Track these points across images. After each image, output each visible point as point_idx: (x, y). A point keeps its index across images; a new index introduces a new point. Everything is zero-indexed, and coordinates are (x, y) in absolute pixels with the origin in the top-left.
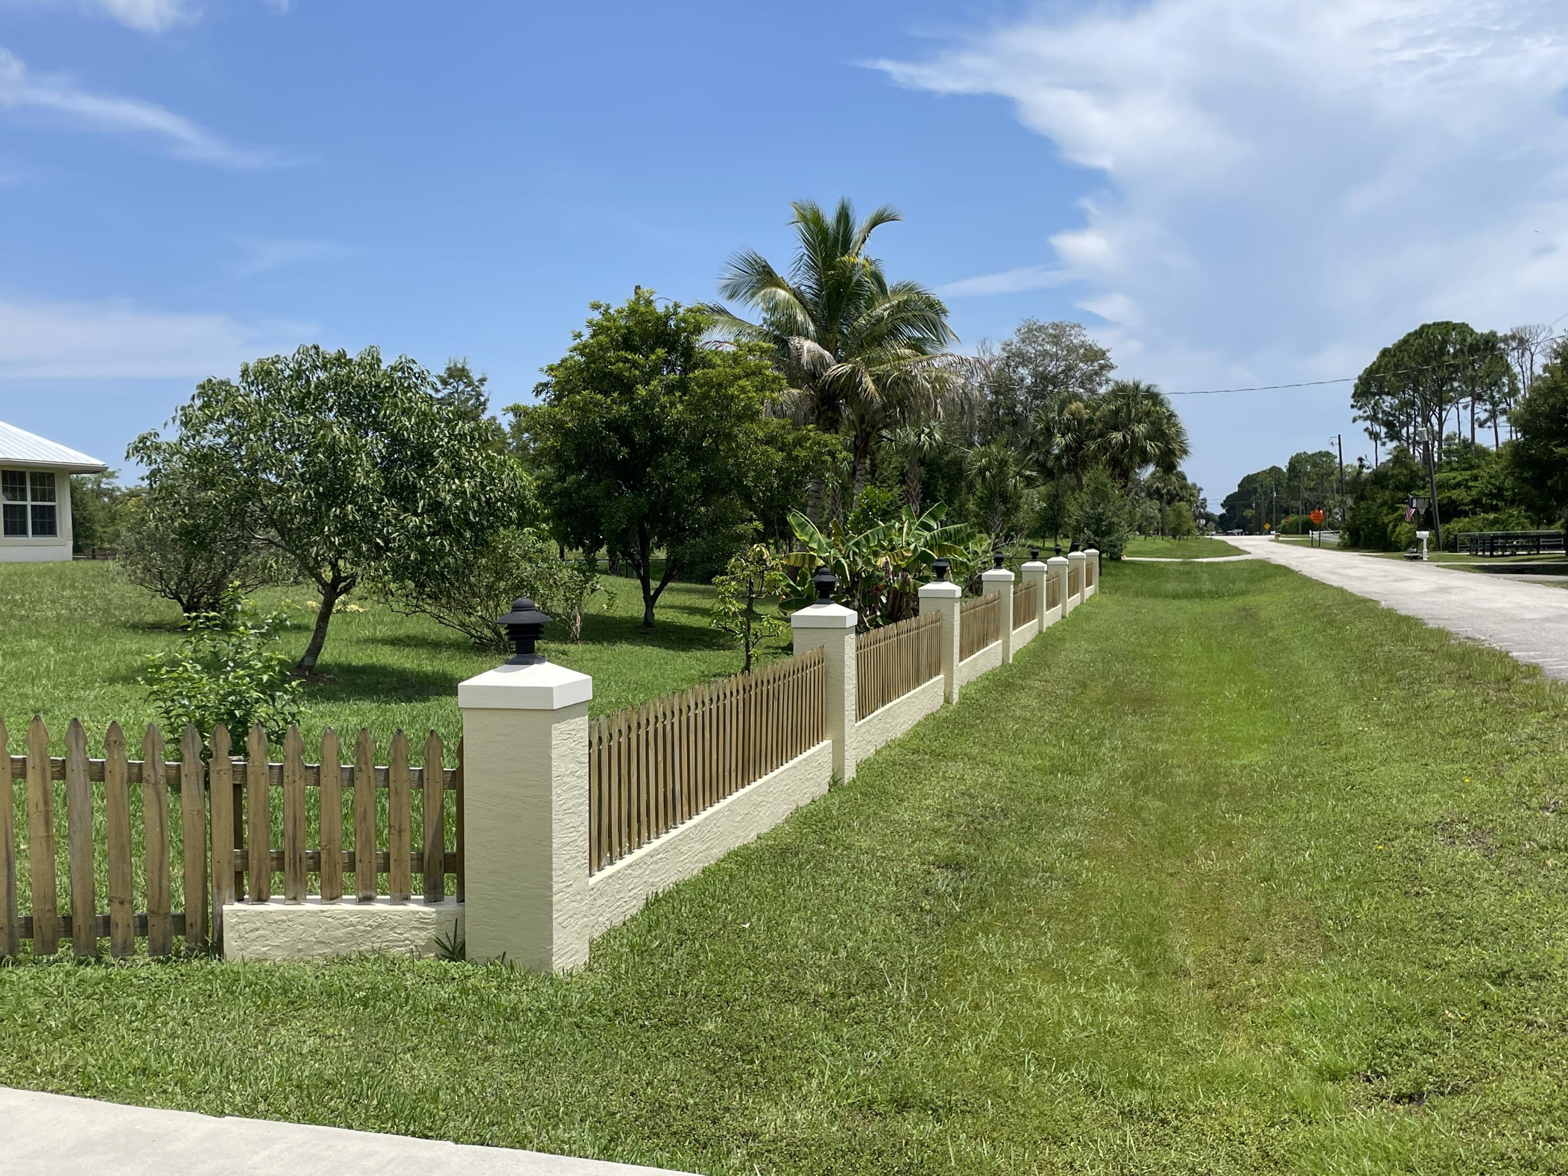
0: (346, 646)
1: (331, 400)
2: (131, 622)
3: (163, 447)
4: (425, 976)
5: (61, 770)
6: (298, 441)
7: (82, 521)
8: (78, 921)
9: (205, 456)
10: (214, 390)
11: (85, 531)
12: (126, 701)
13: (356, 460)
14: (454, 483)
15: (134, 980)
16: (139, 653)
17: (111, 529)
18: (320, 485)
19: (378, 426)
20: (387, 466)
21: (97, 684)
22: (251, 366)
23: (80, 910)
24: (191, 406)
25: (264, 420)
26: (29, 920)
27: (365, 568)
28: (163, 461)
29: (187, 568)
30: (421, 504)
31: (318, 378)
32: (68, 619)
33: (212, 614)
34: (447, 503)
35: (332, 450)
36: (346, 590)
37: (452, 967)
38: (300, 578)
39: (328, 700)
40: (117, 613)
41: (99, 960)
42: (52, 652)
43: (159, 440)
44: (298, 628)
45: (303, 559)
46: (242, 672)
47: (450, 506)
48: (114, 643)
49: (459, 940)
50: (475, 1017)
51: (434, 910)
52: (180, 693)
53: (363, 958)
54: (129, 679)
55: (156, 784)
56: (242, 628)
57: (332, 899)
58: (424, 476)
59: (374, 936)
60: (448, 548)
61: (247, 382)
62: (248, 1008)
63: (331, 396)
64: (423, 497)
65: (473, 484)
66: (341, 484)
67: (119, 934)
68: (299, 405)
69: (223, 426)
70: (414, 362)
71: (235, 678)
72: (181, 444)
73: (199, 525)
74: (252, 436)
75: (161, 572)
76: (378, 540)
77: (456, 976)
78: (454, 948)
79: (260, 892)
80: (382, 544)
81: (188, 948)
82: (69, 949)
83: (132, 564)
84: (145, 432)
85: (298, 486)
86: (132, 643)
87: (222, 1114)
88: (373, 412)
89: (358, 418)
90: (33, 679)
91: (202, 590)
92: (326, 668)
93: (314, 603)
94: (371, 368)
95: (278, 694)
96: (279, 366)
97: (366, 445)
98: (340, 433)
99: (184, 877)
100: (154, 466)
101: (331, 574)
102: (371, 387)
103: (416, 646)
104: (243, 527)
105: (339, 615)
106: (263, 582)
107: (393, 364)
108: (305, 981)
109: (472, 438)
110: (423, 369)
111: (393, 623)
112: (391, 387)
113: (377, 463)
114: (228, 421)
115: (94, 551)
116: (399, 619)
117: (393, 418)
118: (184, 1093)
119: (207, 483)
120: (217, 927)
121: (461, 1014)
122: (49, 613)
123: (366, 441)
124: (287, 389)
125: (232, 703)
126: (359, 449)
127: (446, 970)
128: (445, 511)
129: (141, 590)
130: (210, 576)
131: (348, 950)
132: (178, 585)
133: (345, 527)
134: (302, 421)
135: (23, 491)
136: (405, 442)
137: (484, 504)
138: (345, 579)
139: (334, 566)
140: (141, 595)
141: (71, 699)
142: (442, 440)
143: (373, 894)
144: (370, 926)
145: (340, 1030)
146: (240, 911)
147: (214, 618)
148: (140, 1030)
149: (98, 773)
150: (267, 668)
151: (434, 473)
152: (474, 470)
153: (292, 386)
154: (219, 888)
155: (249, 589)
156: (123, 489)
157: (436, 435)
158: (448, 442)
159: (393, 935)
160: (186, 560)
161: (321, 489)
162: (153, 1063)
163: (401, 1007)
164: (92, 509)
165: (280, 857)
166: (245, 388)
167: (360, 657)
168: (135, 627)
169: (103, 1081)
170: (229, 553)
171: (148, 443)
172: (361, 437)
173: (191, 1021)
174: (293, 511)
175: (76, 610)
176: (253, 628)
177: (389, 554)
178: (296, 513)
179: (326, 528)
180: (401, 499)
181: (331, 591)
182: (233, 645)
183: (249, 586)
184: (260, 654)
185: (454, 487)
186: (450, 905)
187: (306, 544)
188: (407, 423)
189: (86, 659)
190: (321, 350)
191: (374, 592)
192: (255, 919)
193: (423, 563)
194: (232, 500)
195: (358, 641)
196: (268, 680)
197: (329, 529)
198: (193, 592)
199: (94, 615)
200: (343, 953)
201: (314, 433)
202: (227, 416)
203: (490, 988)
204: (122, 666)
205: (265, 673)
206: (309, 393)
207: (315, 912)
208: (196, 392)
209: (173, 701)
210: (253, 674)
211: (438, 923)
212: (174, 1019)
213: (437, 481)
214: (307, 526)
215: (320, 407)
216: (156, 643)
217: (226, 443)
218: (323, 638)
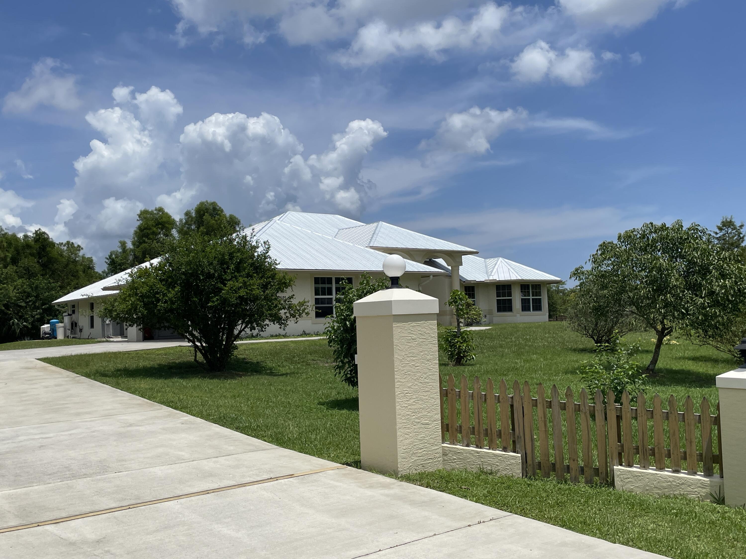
0: (670, 360)
1: (659, 247)
2: (573, 348)
3: (585, 272)
4: (705, 508)
5: (550, 405)
6: (644, 266)
7: (552, 304)
8: (557, 466)
9: (603, 275)
10: (606, 247)
11: (553, 308)
12: (572, 382)
13: (671, 273)
14: (721, 281)
15: (580, 492)
16: (577, 361)
17: (563, 307)
18: (654, 286)
19: (682, 257)
20: (687, 274)
21: (560, 374)
22: (622, 234)
23: (558, 462)
24: (596, 254)
25: (628, 258)
26: (540, 463)
27: (677, 324)
28: (585, 278)
29: (596, 325)
30: (704, 292)
31: (653, 237)
32: (548, 346)
33: (607, 344)
34: (717, 291)
35: (660, 270)
36: (669, 333)
37: (719, 508)
38: (647, 329)
39: (661, 385)
40: (567, 344)
41: (566, 482)
42: (542, 360)
43: (583, 270)
44: (647, 352)
45: (648, 319)
46: (620, 370)
47: (718, 293)
48: (567, 357)
49: (721, 496)
50: (729, 529)
51: (708, 480)
52: (594, 378)
53: (676, 497)
54: (573, 372)
55: (585, 413)
56: (619, 351)
57: (660, 469)
58: (705, 279)
59: (681, 488)
60: (718, 313)
61: (620, 241)
62: (625, 509)
63: (659, 245)
64: (704, 289)
65: (730, 281)
66: (664, 285)
67: (573, 473)
68: (644, 250)
69: (610, 262)
70: (699, 225)
71: (618, 372)
72: (592, 270)
73: (601, 306)
74: (623, 265)
75: (585, 326)
76: (683, 310)
77: (720, 511)
78: (719, 499)
79: (629, 462)
80: (685, 312)
81: (600, 483)
82: (554, 477)
83: (573, 323)
84: (577, 266)
85: (644, 287)
86: (574, 357)
87: (615, 543)
88: (680, 250)
89: (672, 254)
90: (536, 371)
91: (603, 334)
92: (660, 370)
93: (654, 340)
94: (678, 230)
95: (636, 380)
96: (635, 233)
97: (676, 266)
98: (664, 261)
99: (598, 454)
100: (582, 281)
101: (661, 326)
102: (678, 239)
103: (705, 361)
104: (620, 305)
105: (667, 346)
106: (630, 330)
107: (688, 227)
108: (649, 502)
109: (730, 259)
110: (704, 228)
111: (694, 350)
112: (688, 238)
113: (682, 274)
114: (612, 259)
115: (557, 317)
116: (697, 348)
117: (689, 253)
118: (600, 534)
119: (604, 287)
120: (612, 476)
121: (722, 527)
122: (540, 344)
123: (676, 264)
124: (639, 243)
125: (616, 383)
126: (673, 268)
127: (715, 507)
128: (717, 295)
129: (577, 334)
130: (607, 328)
131: (669, 493)
132: (593, 332)
133: (667, 305)
134: (645, 257)
135: (529, 292)
136: (695, 263)
137: (737, 291)
138: (668, 329)
139: (662, 323)
140: (577, 336)
141: (550, 380)
142: (714, 261)
143: (679, 469)
144: (678, 483)
145: (665, 524)
146: (621, 469)
147: (607, 346)
148: (582, 509)
149: (563, 407)
150: (631, 368)
151: (710, 277)
152: (731, 274)
153: (641, 242)
154: (612, 458)
155: (624, 334)
156: (568, 289)
157: (711, 259)
158: (718, 262)
159: (689, 489)
160: (595, 321)
161: (655, 288)
162: (588, 521)
163: (693, 519)
164: (556, 298)
165: (637, 448)
166: (619, 245)
167: (677, 366)
168: (575, 350)
169: (569, 524)
170: (614, 317)
171: (579, 271)
172: (674, 263)
173: (602, 509)
174: (642, 298)
175: (551, 343)
176: (624, 351)
177: (688, 317)
178: (643, 299)
179: (658, 305)
180: (694, 290)
181: (661, 334)
182: (616, 358)
183: (624, 332)
184: (628, 362)
185: (720, 283)
186: (716, 478)
187: (649, 313)
188: (696, 255)
189: (555, 363)
190: (654, 224)
191: (683, 335)
192: (628, 474)
193: (705, 320)
194: (615, 294)
195: (676, 358)
196: (632, 374)
197: (659, 306)
198: (599, 335)
199: (558, 345)
200: (667, 494)
201: (651, 262)
202: (612, 257)
203: (737, 518)
204: (570, 366)
205: (630, 370)
206: (649, 244)
207: (654, 474)
208: (598, 248)
209: (591, 381)
210: (625, 371)
211: (711, 486)
212: (595, 507)
213: (712, 281)
214: (649, 305)
215: (654, 250)
216: (584, 357)
217: (612, 269)
218: (658, 356)
